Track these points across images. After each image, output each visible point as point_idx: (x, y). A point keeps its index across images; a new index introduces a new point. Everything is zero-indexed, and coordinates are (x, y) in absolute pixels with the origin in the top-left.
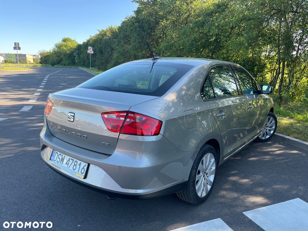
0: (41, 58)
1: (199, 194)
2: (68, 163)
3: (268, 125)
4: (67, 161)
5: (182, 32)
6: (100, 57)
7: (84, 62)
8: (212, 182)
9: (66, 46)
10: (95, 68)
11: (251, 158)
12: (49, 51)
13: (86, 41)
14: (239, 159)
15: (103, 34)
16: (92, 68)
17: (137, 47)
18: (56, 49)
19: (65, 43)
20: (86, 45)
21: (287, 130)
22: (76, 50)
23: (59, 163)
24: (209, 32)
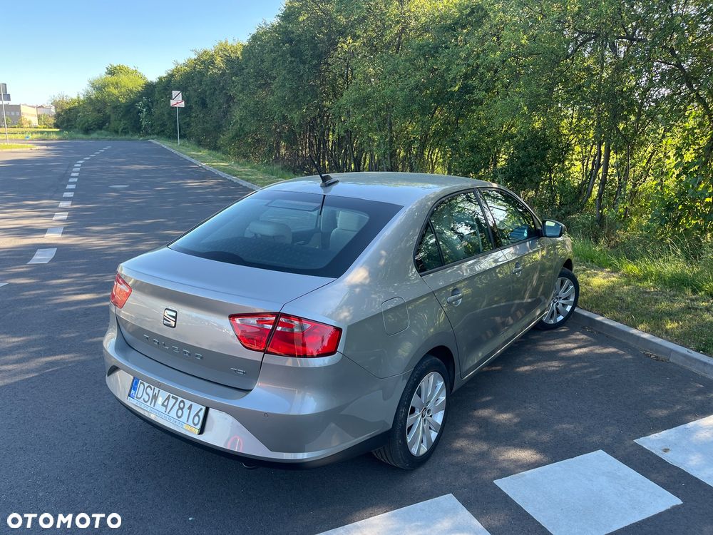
0: (58, 116)
1: (414, 451)
2: (166, 404)
3: (562, 294)
4: (165, 401)
5: (390, 67)
6: (201, 116)
7: (163, 125)
8: (440, 424)
9: (117, 85)
10: (189, 140)
11: (524, 366)
12: (75, 97)
13: (165, 75)
14: (499, 370)
15: (206, 62)
16: (182, 142)
17: (289, 99)
18: (94, 94)
19: (114, 79)
20: (166, 86)
21: (602, 301)
22: (141, 97)
23: (148, 404)
24: (448, 70)
